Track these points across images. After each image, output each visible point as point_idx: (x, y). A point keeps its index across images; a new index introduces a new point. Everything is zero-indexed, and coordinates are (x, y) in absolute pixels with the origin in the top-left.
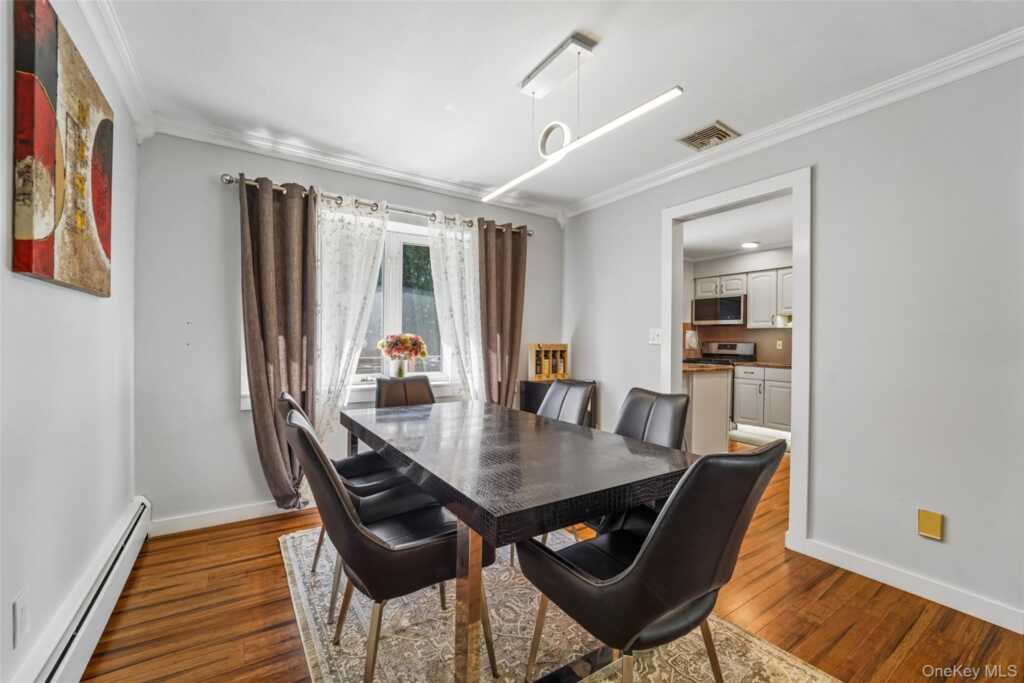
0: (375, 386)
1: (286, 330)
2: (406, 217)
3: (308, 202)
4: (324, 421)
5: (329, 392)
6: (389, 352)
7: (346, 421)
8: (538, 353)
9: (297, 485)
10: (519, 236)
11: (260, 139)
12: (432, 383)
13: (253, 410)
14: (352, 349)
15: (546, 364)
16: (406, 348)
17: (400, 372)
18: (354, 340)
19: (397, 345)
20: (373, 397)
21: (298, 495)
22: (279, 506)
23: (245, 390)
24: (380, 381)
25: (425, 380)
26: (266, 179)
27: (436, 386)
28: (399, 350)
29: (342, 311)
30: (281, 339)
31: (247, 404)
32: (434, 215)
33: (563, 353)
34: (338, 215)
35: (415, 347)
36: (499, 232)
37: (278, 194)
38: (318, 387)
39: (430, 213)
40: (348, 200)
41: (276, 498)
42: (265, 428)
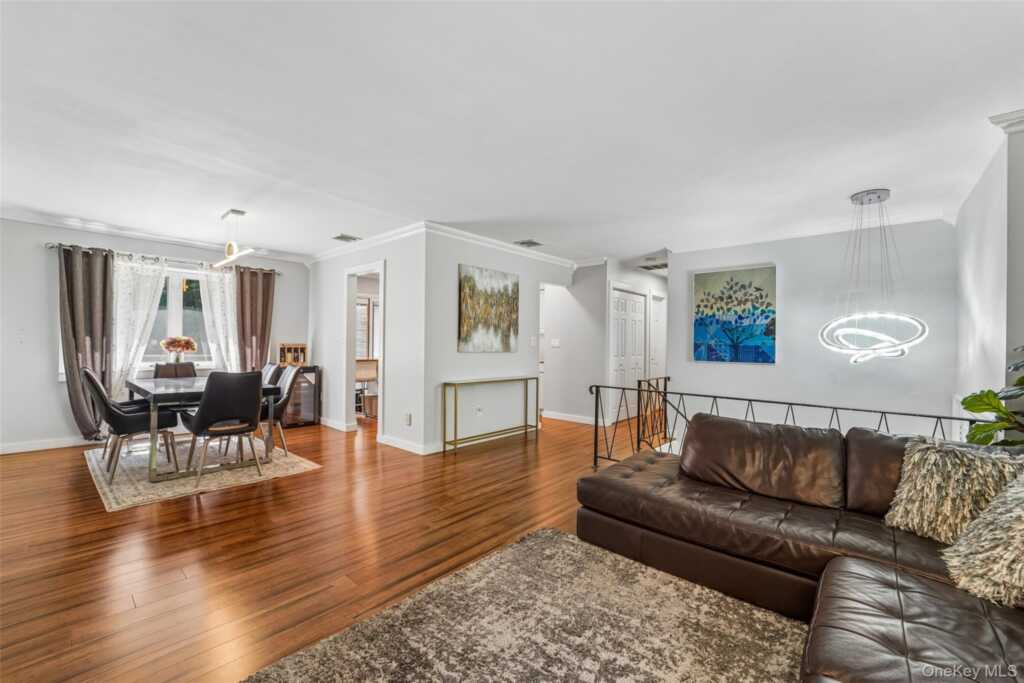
0: (153, 369)
1: (91, 333)
2: (181, 264)
3: (107, 257)
4: (118, 388)
5: (122, 371)
6: (167, 348)
7: (129, 385)
8: (282, 350)
9: (98, 426)
10: (269, 277)
11: (74, 223)
12: (196, 368)
13: (68, 382)
14: (138, 346)
15: (289, 356)
16: (179, 346)
17: (177, 360)
18: (140, 340)
19: (173, 344)
20: (153, 374)
21: (99, 431)
22: (86, 439)
23: (62, 369)
24: (157, 366)
25: (191, 365)
26: (77, 246)
27: (200, 370)
28: (174, 346)
29: (131, 324)
30: (88, 339)
31: (63, 378)
32: (202, 264)
33: (303, 350)
34: (130, 264)
35: (188, 345)
36: (254, 274)
37: (86, 254)
38: (114, 369)
39: (200, 262)
40: (136, 256)
41: (83, 433)
42: (76, 391)
